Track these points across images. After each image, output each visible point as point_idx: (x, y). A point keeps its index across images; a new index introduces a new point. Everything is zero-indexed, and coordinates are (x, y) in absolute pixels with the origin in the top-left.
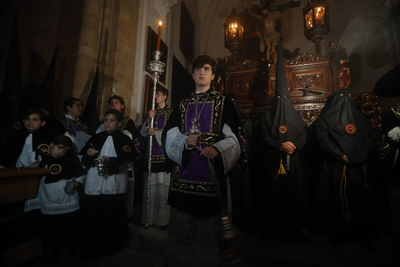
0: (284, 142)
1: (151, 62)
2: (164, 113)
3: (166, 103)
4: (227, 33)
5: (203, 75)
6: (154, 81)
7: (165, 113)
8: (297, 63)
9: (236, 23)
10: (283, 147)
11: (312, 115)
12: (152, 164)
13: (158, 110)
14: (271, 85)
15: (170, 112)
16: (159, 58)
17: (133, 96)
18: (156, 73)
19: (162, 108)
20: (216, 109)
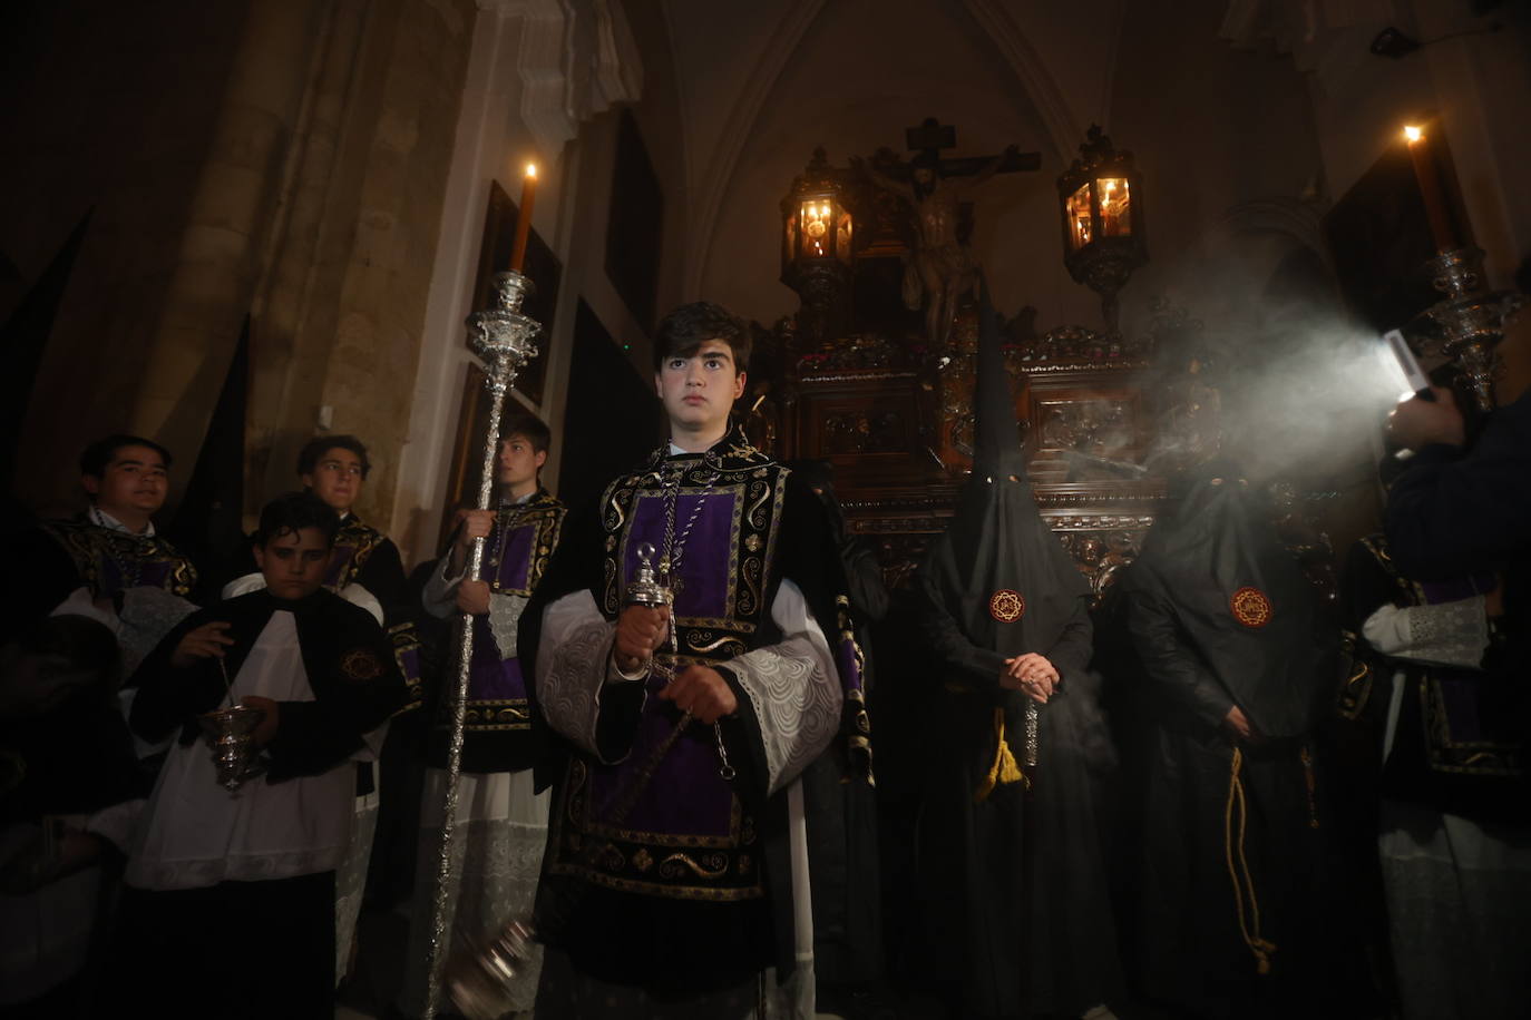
0: (1015, 656)
1: (484, 316)
2: (528, 520)
3: (538, 482)
4: (791, 232)
5: (699, 385)
6: (494, 390)
7: (534, 523)
8: (1044, 358)
9: (825, 201)
10: (1013, 674)
11: (1101, 551)
12: (466, 734)
13: (507, 508)
14: (953, 433)
15: (556, 518)
16: (518, 300)
17: (405, 442)
18: (504, 361)
19: (520, 501)
20: (750, 519)
